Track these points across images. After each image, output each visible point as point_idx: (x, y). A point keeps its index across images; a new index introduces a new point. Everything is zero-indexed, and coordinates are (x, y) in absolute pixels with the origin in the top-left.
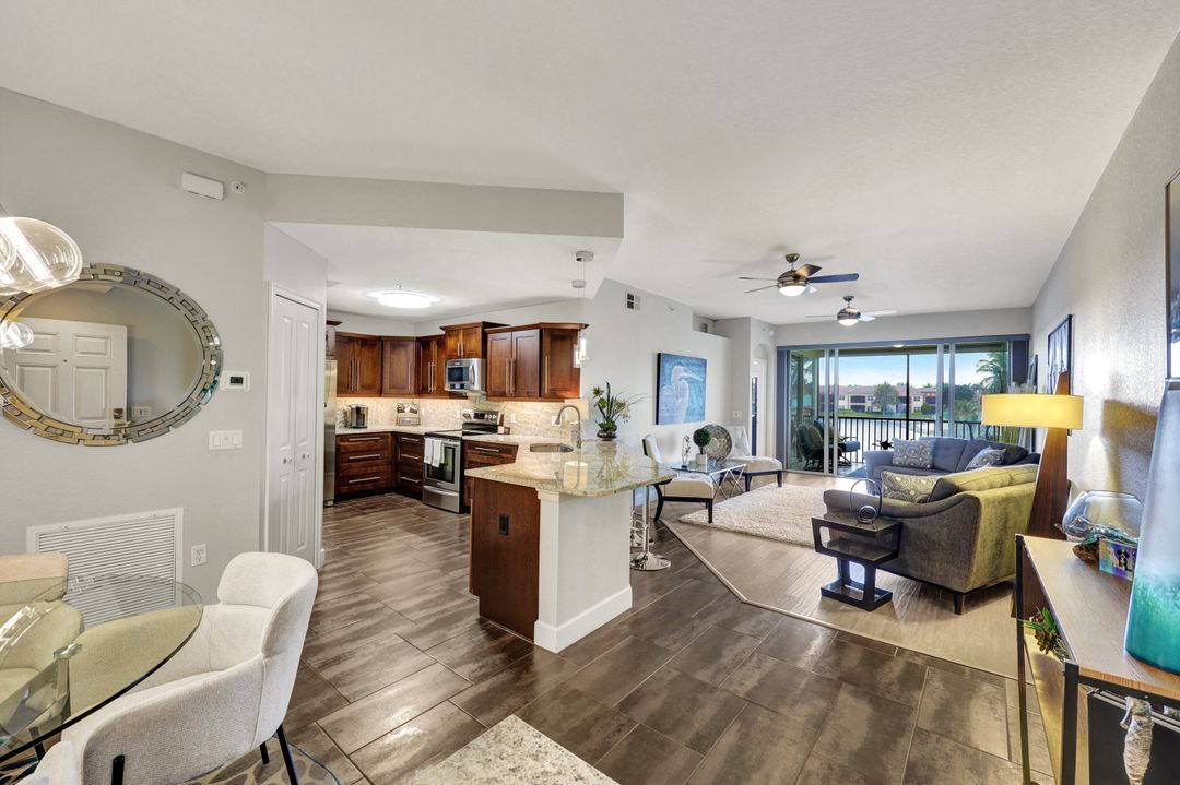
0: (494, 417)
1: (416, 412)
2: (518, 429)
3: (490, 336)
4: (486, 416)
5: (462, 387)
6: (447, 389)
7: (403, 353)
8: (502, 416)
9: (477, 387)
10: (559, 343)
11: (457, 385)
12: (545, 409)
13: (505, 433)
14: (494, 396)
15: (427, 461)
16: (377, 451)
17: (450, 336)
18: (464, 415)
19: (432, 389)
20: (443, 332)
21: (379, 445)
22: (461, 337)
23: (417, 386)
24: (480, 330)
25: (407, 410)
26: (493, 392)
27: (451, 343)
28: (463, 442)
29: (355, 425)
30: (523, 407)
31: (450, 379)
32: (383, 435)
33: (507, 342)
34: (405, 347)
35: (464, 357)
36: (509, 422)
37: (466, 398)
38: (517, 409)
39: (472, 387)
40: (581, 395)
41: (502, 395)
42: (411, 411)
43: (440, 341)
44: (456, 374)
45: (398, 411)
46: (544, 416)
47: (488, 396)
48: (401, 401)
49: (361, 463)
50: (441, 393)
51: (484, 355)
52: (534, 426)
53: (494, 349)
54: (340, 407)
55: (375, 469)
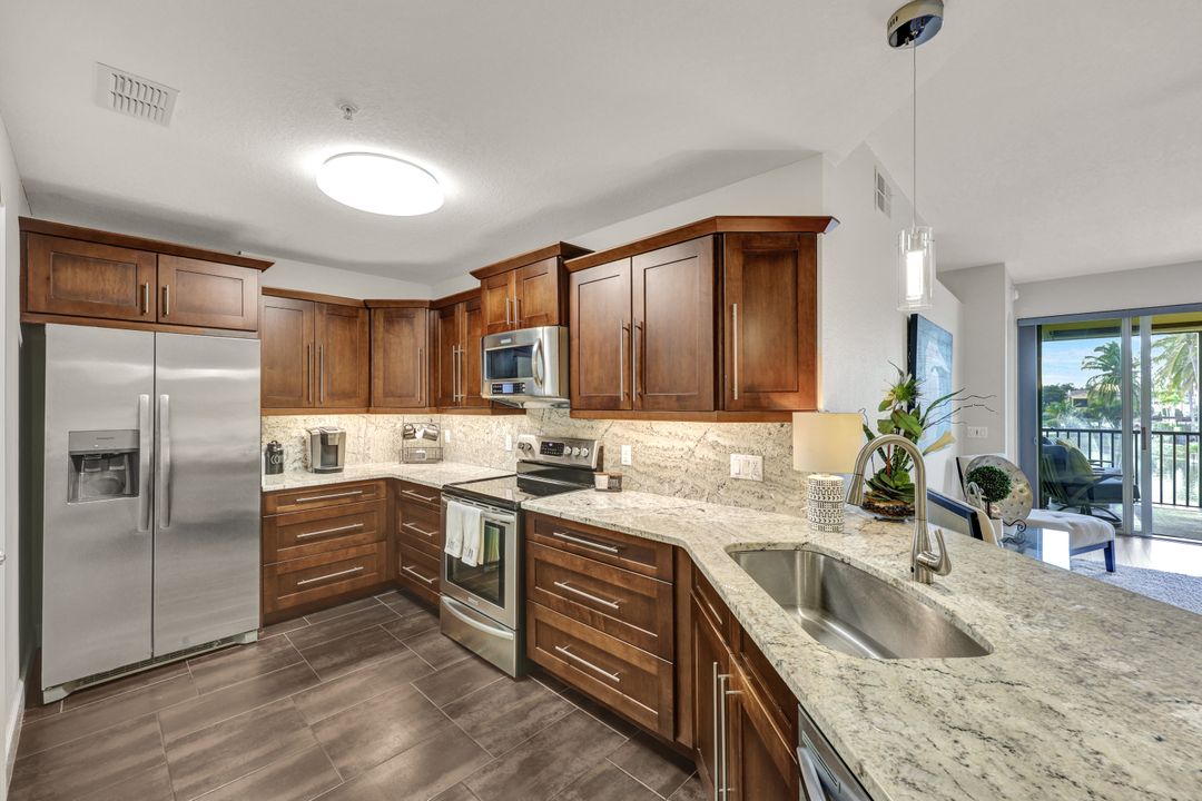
0: (585, 451)
1: (434, 438)
2: (636, 477)
3: (577, 278)
4: (567, 450)
5: (517, 389)
6: (487, 394)
7: (406, 329)
8: (601, 449)
9: (549, 387)
10: (764, 270)
11: (507, 387)
12: (711, 437)
13: (610, 489)
14: (589, 408)
15: (452, 550)
16: (356, 516)
17: (490, 288)
18: (522, 446)
19: (460, 395)
20: (476, 284)
21: (360, 506)
22: (513, 286)
23: (433, 391)
24: (552, 264)
25: (419, 435)
26: (583, 399)
27: (492, 302)
28: (524, 515)
29: (319, 467)
30: (652, 432)
31: (493, 374)
32: (368, 485)
33: (623, 281)
34: (409, 319)
35: (520, 327)
36: (618, 463)
37: (523, 411)
38: (635, 436)
39: (537, 390)
40: (821, 405)
41: (610, 407)
42: (426, 435)
43: (472, 300)
44: (503, 363)
45: (405, 436)
46: (711, 455)
47: (572, 409)
48: (410, 418)
49: (325, 542)
50: (476, 404)
51: (564, 318)
52: (677, 473)
53: (587, 304)
54: (295, 433)
55: (353, 552)
